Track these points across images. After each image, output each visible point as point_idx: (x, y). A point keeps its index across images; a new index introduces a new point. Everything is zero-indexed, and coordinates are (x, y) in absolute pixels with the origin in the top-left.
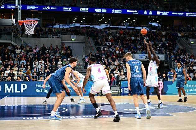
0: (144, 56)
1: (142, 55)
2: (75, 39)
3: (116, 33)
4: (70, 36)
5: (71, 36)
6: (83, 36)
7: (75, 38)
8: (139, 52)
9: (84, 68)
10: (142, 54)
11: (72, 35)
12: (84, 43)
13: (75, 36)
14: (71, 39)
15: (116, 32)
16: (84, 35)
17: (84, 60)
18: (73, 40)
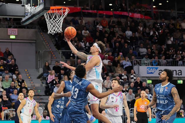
0: (157, 69)
1: (152, 68)
2: (16, 36)
3: (95, 24)
4: (6, 29)
5: (9, 29)
6: (33, 30)
7: (16, 34)
8: (146, 62)
9: (44, 94)
10: (152, 65)
11: (10, 27)
12: (34, 44)
13: (16, 30)
14: (9, 36)
15: (94, 22)
16: (35, 28)
17: (42, 77)
18: (13, 37)
